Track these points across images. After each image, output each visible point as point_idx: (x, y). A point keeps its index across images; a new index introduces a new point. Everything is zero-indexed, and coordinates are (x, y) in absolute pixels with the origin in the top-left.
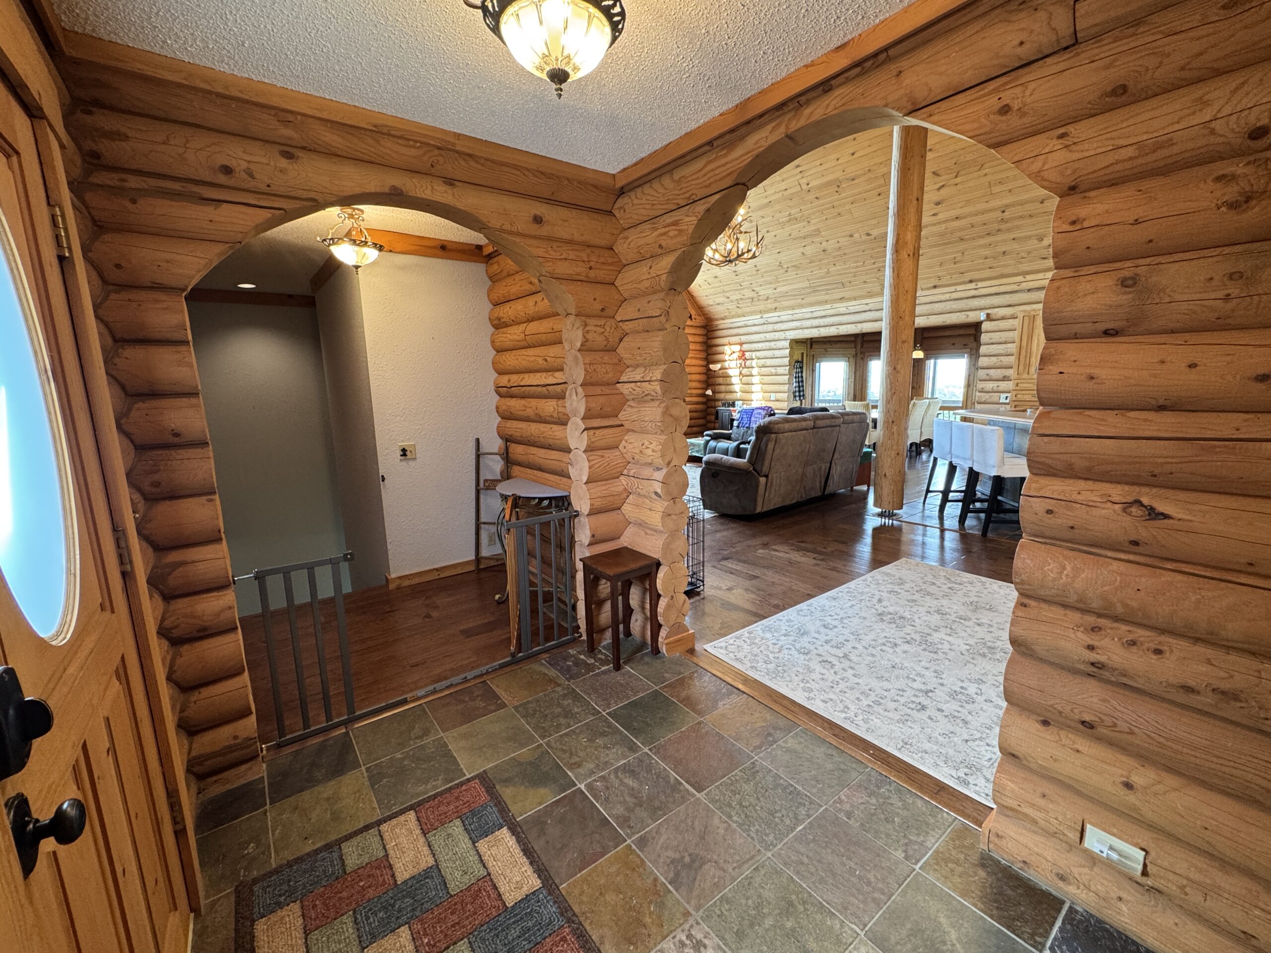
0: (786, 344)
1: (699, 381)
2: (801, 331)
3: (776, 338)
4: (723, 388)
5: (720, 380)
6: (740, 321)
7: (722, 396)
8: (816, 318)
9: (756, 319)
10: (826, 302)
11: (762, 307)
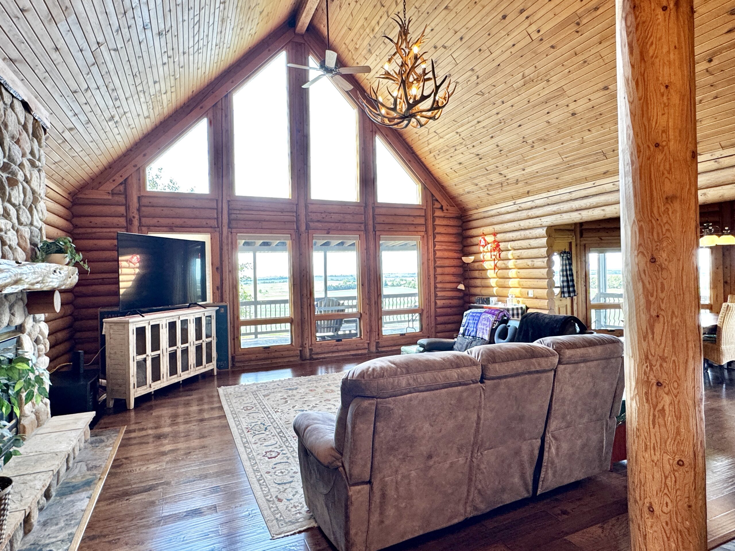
0: (543, 232)
1: (453, 275)
2: (558, 216)
3: (531, 225)
4: (478, 282)
5: (476, 274)
6: (493, 209)
7: (477, 291)
8: (576, 199)
9: (508, 206)
10: (586, 179)
11: (513, 193)
